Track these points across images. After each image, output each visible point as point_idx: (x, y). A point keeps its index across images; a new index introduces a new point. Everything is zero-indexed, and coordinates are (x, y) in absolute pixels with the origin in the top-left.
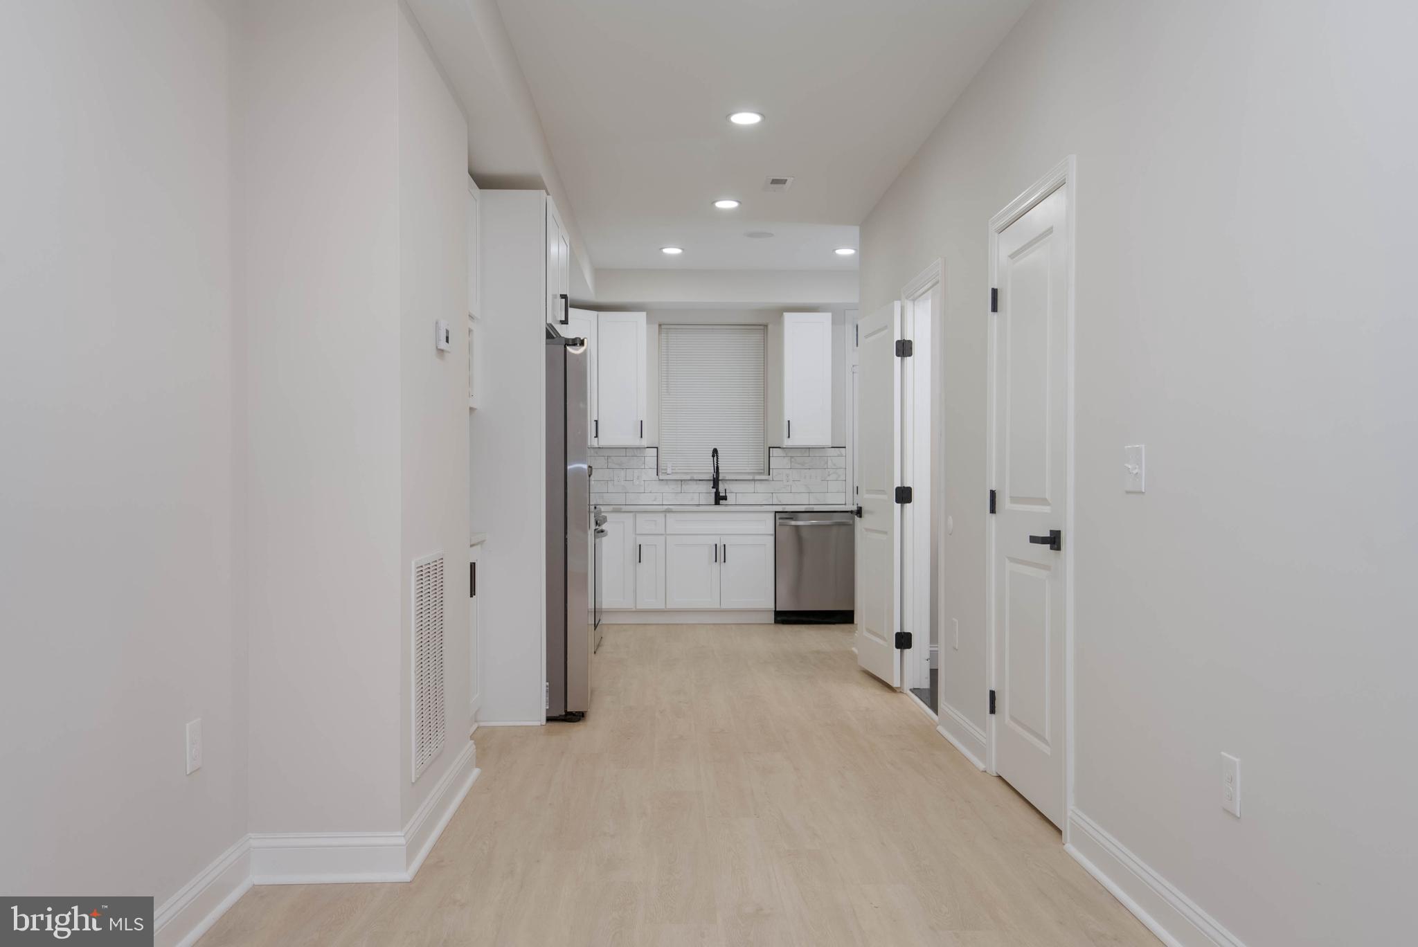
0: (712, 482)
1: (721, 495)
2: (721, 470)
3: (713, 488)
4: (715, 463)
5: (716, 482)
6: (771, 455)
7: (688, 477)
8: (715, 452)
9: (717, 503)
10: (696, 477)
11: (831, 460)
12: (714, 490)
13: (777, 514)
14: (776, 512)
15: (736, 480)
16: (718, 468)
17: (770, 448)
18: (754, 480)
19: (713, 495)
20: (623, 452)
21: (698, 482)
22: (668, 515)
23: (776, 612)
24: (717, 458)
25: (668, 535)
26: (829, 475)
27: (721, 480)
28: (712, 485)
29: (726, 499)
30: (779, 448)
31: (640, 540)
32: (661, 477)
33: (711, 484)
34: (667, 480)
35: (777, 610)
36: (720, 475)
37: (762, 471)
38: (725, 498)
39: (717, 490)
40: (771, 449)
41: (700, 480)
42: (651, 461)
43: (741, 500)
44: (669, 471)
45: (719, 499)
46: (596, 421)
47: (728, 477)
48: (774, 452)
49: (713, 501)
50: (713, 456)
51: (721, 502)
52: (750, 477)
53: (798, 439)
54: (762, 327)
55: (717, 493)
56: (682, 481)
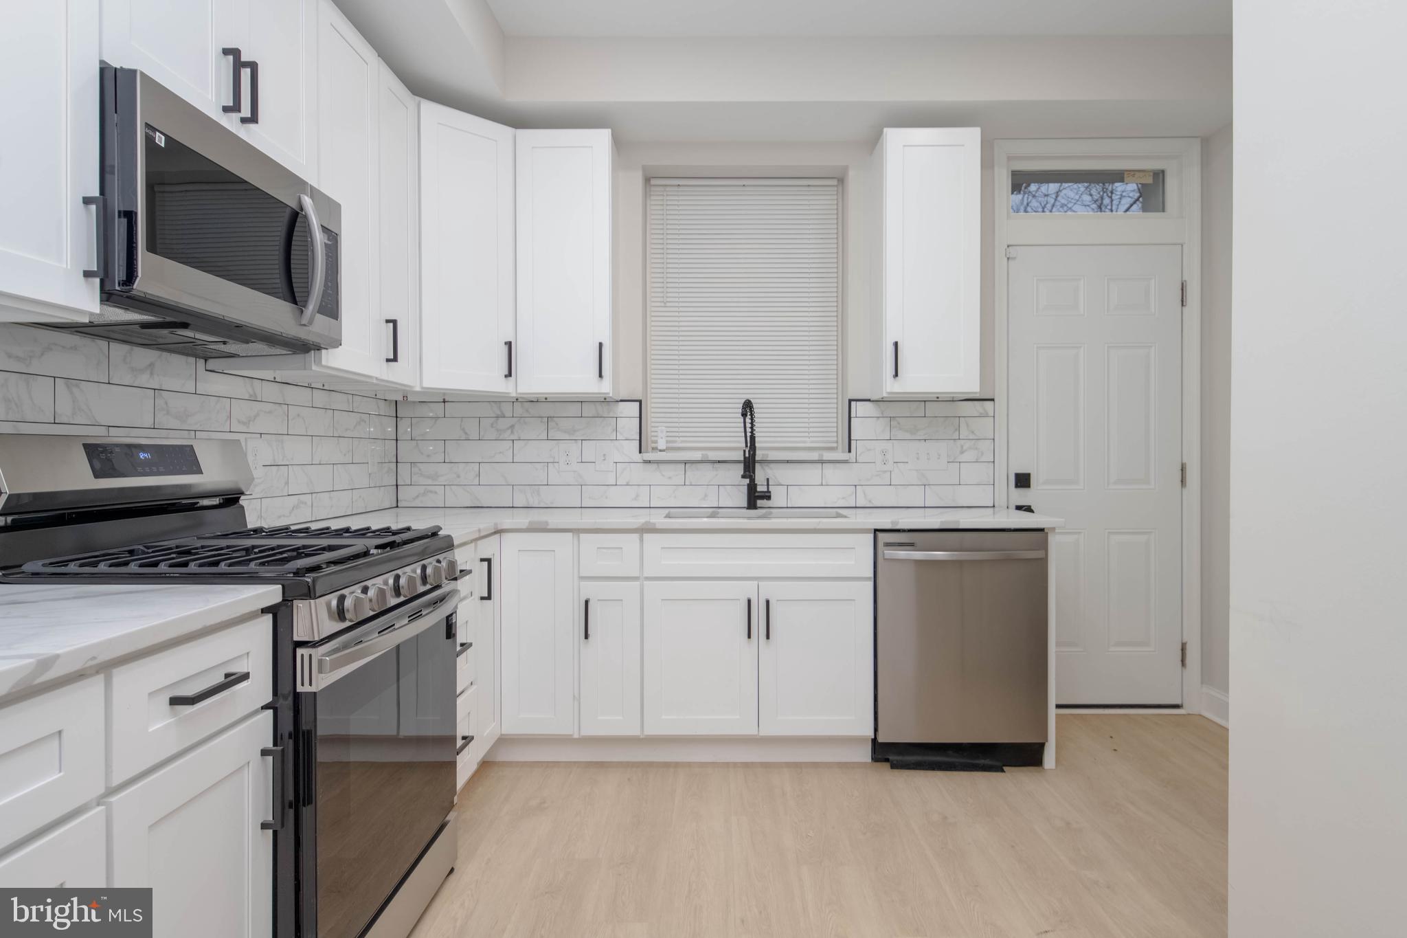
0: (741, 466)
1: (759, 489)
2: (760, 442)
3: (743, 477)
4: (749, 430)
5: (749, 464)
6: (853, 414)
7: (697, 456)
8: (748, 408)
9: (752, 505)
10: (713, 456)
11: (968, 425)
12: (747, 481)
13: (880, 535)
14: (876, 530)
15: (788, 462)
16: (753, 438)
17: (850, 401)
18: (822, 462)
19: (745, 489)
20: (574, 410)
21: (717, 465)
22: (646, 536)
23: (874, 741)
24: (752, 419)
25: (648, 579)
26: (962, 452)
27: (761, 462)
28: (742, 472)
29: (769, 498)
30: (869, 400)
31: (590, 590)
32: (647, 456)
33: (740, 469)
34: (658, 462)
35: (881, 739)
36: (757, 452)
37: (835, 445)
38: (766, 496)
39: (752, 480)
40: (853, 404)
41: (719, 462)
42: (629, 426)
43: (800, 498)
44: (662, 444)
45: (755, 497)
46: (509, 344)
47: (773, 456)
48: (859, 408)
49: (744, 502)
50: (744, 415)
51: (760, 503)
52: (814, 456)
53: (916, 380)
54: (835, 182)
55: (752, 487)
56: (685, 463)
